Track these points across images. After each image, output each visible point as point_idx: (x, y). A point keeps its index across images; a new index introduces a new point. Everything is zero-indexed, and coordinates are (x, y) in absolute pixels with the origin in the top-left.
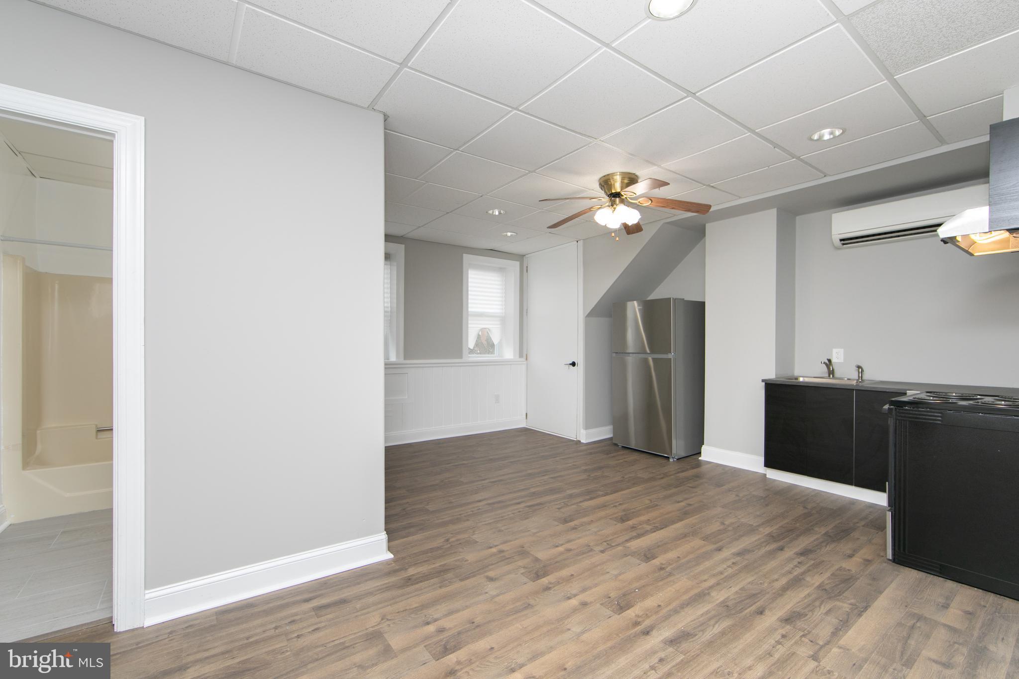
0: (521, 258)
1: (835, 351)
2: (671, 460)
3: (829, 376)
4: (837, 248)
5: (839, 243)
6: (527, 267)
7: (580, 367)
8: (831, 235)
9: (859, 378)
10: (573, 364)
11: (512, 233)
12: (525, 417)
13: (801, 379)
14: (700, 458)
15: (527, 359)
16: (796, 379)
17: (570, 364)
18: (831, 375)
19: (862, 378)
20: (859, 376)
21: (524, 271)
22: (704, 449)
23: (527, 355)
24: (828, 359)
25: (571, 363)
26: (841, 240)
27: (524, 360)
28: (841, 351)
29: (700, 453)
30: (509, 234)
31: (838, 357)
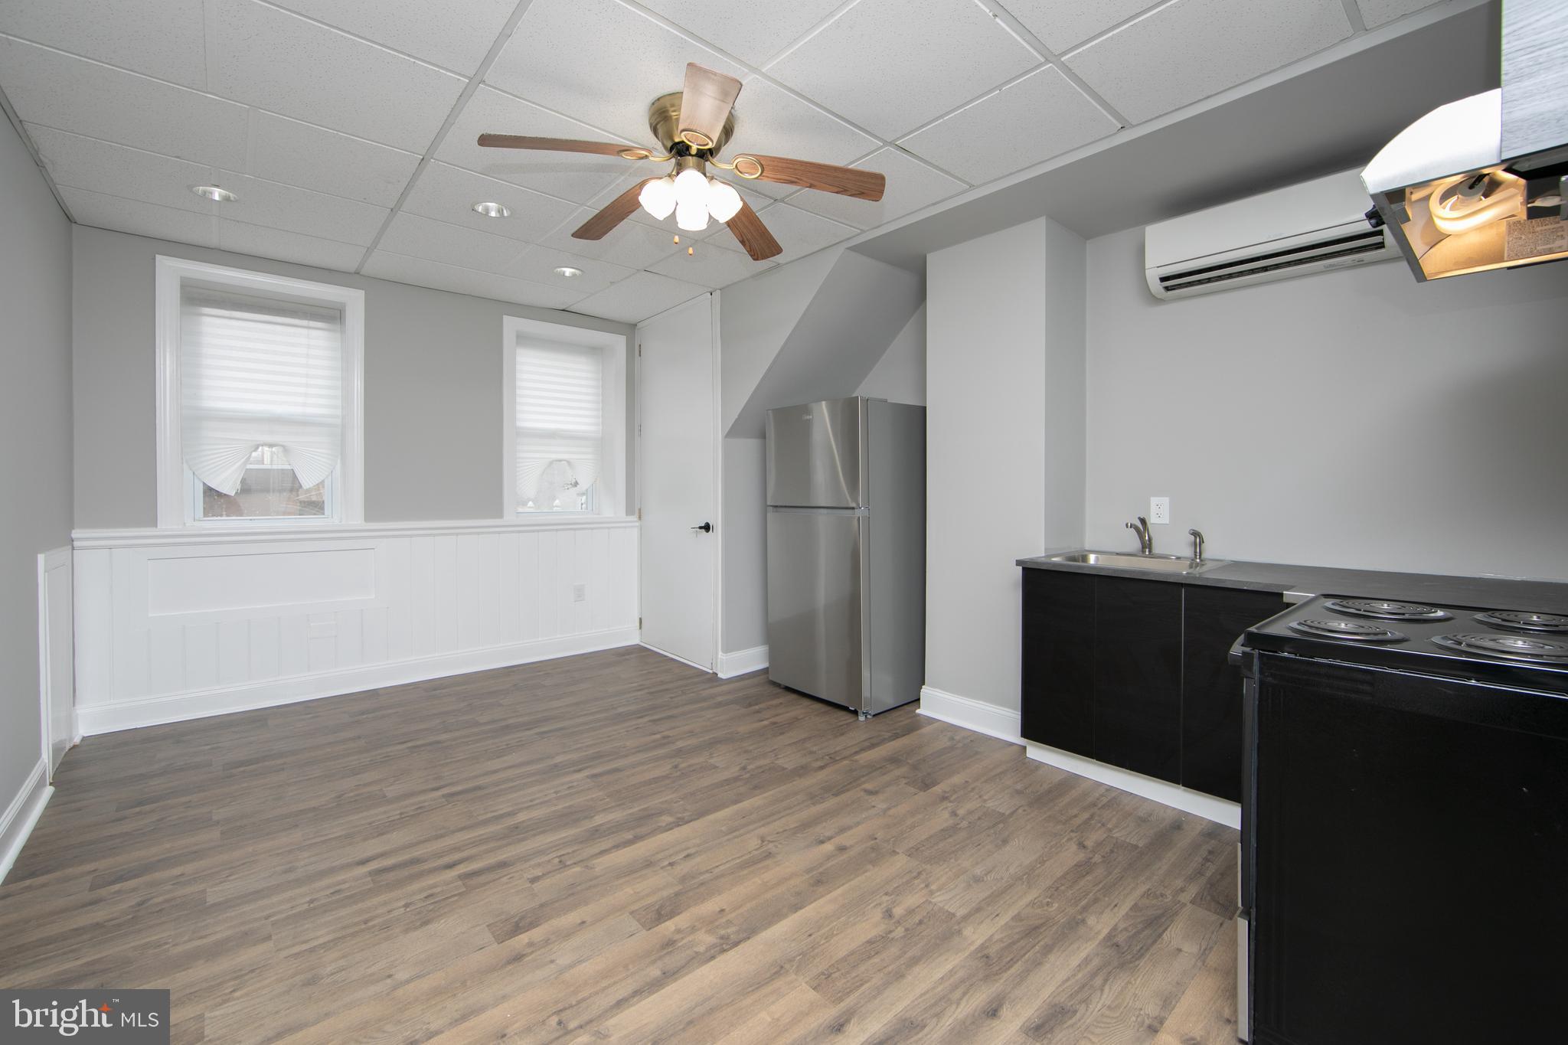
0: (630, 329)
1: (1154, 501)
2: (862, 718)
3: (1143, 552)
4: (1155, 300)
5: (1156, 287)
6: (640, 345)
7: (717, 536)
8: (1145, 270)
9: (1196, 555)
10: (707, 528)
11: (573, 270)
12: (638, 624)
13: (1092, 559)
14: (918, 711)
15: (640, 518)
16: (1084, 558)
17: (701, 528)
18: (1147, 550)
19: (1200, 555)
20: (1196, 552)
21: (634, 352)
22: (926, 692)
23: (640, 510)
24: (1139, 518)
25: (703, 525)
26: (1163, 279)
27: (636, 519)
28: (1165, 501)
29: (919, 700)
30: (568, 272)
31: (1159, 513)
